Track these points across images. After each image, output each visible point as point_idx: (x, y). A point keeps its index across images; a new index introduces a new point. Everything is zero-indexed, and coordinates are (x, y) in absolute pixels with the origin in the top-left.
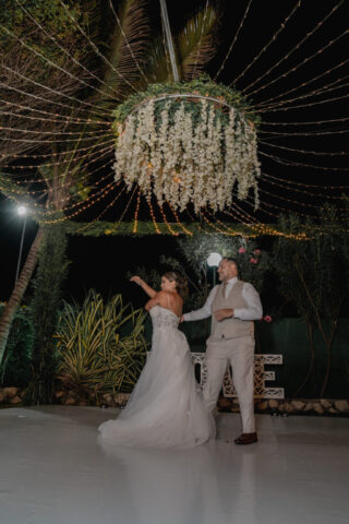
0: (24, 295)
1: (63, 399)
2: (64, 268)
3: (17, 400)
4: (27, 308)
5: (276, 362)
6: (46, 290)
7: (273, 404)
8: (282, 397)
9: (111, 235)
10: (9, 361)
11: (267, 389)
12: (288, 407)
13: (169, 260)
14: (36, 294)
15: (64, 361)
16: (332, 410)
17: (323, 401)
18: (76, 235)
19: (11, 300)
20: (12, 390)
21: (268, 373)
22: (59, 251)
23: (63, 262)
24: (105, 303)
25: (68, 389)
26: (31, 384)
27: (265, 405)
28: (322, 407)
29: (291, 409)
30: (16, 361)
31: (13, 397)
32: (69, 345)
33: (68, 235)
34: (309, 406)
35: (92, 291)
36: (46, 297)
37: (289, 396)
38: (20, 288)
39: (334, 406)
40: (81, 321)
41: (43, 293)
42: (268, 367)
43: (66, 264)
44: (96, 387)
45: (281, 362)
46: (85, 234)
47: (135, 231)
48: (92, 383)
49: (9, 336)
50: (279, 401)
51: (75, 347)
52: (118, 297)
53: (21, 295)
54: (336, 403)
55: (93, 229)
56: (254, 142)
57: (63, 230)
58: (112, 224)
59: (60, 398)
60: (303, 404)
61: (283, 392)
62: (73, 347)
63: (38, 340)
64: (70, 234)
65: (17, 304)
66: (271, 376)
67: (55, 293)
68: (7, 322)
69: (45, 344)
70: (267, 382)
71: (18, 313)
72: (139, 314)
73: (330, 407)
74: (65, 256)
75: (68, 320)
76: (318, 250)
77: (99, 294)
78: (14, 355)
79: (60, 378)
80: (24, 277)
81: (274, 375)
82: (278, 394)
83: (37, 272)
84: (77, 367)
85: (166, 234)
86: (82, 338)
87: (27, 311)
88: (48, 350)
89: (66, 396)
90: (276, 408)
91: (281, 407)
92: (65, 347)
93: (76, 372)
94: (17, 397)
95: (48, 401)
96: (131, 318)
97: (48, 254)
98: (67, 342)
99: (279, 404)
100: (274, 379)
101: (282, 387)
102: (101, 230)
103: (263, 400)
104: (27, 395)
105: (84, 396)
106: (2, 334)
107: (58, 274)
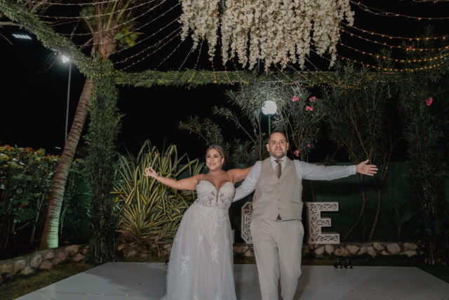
1: (124, 252)
2: (117, 122)
3: (79, 257)
4: (81, 161)
5: (331, 210)
6: (99, 146)
7: (329, 250)
8: (338, 242)
9: (163, 86)
10: (67, 214)
11: (323, 235)
12: (343, 252)
13: (222, 109)
14: (89, 150)
15: (123, 216)
16: (384, 253)
17: (376, 244)
18: (127, 85)
19: (63, 156)
20: (73, 248)
21: (325, 220)
22: (109, 104)
23: (115, 116)
24: (160, 156)
25: (129, 242)
26: (92, 241)
27: (319, 252)
28: (375, 250)
29: (347, 253)
30: (73, 213)
31: (75, 255)
32: (128, 201)
33: (117, 86)
34: (363, 251)
35: (147, 143)
36: (100, 153)
37: (345, 240)
38: (72, 143)
39: (386, 250)
40: (138, 178)
41: (98, 149)
42: (324, 214)
43: (119, 118)
44: (157, 238)
45: (337, 209)
46: (137, 85)
47: (190, 81)
48: (152, 235)
49: (65, 193)
50: (335, 246)
51: (134, 202)
52: (173, 148)
53: (74, 152)
54: (388, 247)
55: (147, 79)
57: (112, 81)
58: (164, 74)
59: (122, 250)
60: (358, 248)
61: (339, 237)
62: (132, 202)
63: (95, 197)
64: (121, 85)
65: (70, 159)
66: (327, 222)
67: (109, 149)
68: (61, 179)
69: (103, 201)
70: (322, 228)
71: (71, 167)
72: (195, 163)
73: (382, 250)
74: (117, 109)
75: (123, 173)
76: (374, 97)
77: (155, 147)
78: (70, 207)
79: (120, 231)
80: (75, 131)
81: (330, 222)
82: (334, 238)
83: (88, 127)
84: (137, 220)
85: (222, 83)
86: (140, 193)
87: (81, 164)
88: (107, 207)
89: (126, 249)
90: (333, 253)
91: (337, 253)
92: (124, 202)
93: (137, 226)
94: (79, 254)
95: (111, 256)
96: (188, 168)
97: (99, 107)
98: (125, 196)
99: (335, 249)
100: (330, 226)
101: (338, 232)
102: (153, 81)
103: (320, 246)
104: (89, 252)
105: (145, 247)
106: (58, 191)
107: (111, 128)
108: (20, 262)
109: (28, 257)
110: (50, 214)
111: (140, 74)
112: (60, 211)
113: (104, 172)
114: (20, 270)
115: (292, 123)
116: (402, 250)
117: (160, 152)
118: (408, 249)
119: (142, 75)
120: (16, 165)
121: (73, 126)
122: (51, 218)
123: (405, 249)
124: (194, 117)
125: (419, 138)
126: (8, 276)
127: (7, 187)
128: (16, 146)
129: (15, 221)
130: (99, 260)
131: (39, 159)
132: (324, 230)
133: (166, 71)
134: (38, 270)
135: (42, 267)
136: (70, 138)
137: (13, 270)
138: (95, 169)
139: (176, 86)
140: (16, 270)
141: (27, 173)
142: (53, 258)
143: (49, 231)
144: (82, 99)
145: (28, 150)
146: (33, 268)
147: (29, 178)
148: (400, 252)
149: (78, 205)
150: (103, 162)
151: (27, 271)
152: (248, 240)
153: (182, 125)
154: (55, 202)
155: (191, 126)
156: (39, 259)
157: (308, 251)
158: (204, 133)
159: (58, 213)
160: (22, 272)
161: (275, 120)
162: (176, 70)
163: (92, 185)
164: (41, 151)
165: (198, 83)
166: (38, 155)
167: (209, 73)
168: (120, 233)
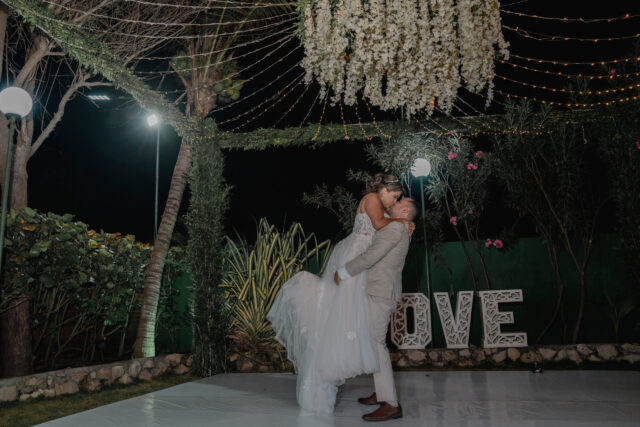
0: (173, 234)
1: (238, 364)
2: (224, 195)
3: (182, 369)
4: (177, 249)
5: (513, 300)
6: (204, 226)
7: (514, 355)
8: (525, 344)
9: (281, 147)
11: (504, 335)
12: (533, 357)
13: (359, 174)
14: (191, 231)
15: (235, 316)
16: (593, 358)
17: (580, 347)
18: (234, 149)
19: (157, 243)
20: (175, 358)
21: (505, 314)
22: (215, 174)
23: (222, 188)
24: (281, 237)
25: (244, 350)
26: (199, 349)
27: (499, 358)
28: (580, 354)
29: (538, 360)
30: (169, 318)
31: (178, 366)
32: (241, 296)
33: (225, 151)
34: (561, 355)
35: (264, 222)
36: (205, 236)
37: (534, 342)
38: (167, 226)
39: (596, 353)
40: (253, 268)
41: (202, 231)
42: (503, 307)
43: (227, 190)
45: (521, 299)
46: (247, 148)
47: (314, 139)
49: (161, 291)
50: (521, 350)
51: (250, 297)
52: (296, 226)
53: (170, 236)
54: (599, 349)
55: (258, 140)
56: (497, 12)
57: (217, 145)
58: (281, 132)
59: (235, 361)
60: (554, 352)
61: (526, 337)
62: (247, 298)
63: (200, 292)
64: (227, 149)
65: (166, 246)
66: (509, 317)
67: (216, 229)
68: (156, 271)
69: (210, 297)
70: (502, 326)
71: (167, 258)
72: (325, 247)
73: (590, 354)
74: (224, 180)
75: (234, 262)
76: (563, 145)
77: (273, 226)
78: (166, 311)
79: (231, 337)
80: (170, 210)
81: (512, 316)
82: (519, 340)
83: (188, 203)
84: (253, 322)
85: (356, 139)
86: (257, 285)
87: (177, 254)
88: (215, 304)
89: (241, 359)
90: (518, 359)
91: (524, 358)
92: (236, 298)
93: (253, 328)
94: (182, 366)
95: (222, 368)
96: (314, 254)
97: (202, 178)
98: (237, 291)
99: (521, 354)
100: (512, 321)
101: (524, 331)
102: (268, 141)
103: (500, 350)
104: (195, 362)
105: (264, 357)
106: (152, 287)
107: (217, 204)
108: (118, 368)
109: (125, 363)
110: (144, 315)
111: (251, 133)
112: (155, 311)
113: (210, 260)
114: (118, 379)
115: (452, 187)
116: (620, 353)
117: (280, 232)
118: (629, 353)
119: (253, 135)
120: (106, 253)
121: (167, 205)
122: (146, 320)
123: (624, 353)
124: (321, 187)
125: (629, 195)
126: (106, 383)
127: (97, 279)
128: (102, 231)
129: (106, 323)
130: (208, 372)
131: (130, 246)
132: (505, 328)
133: (283, 129)
134: (136, 381)
135: (141, 377)
136: (164, 219)
137: (111, 377)
138: (199, 256)
139: (296, 146)
140: (114, 378)
141: (119, 264)
142: (152, 368)
143: (144, 337)
144: (178, 170)
145: (114, 235)
146: (131, 377)
147: (121, 269)
148: (618, 356)
149: (175, 307)
150: (210, 247)
151: (125, 379)
152: (400, 344)
153: (306, 198)
154: (149, 301)
155: (318, 198)
156: (137, 367)
157: (484, 358)
158: (336, 206)
159: (153, 315)
160: (121, 380)
161: (428, 184)
162: (298, 126)
163: (196, 277)
164: (130, 237)
165: (324, 140)
166: (129, 242)
167: (338, 127)
168: (232, 339)
